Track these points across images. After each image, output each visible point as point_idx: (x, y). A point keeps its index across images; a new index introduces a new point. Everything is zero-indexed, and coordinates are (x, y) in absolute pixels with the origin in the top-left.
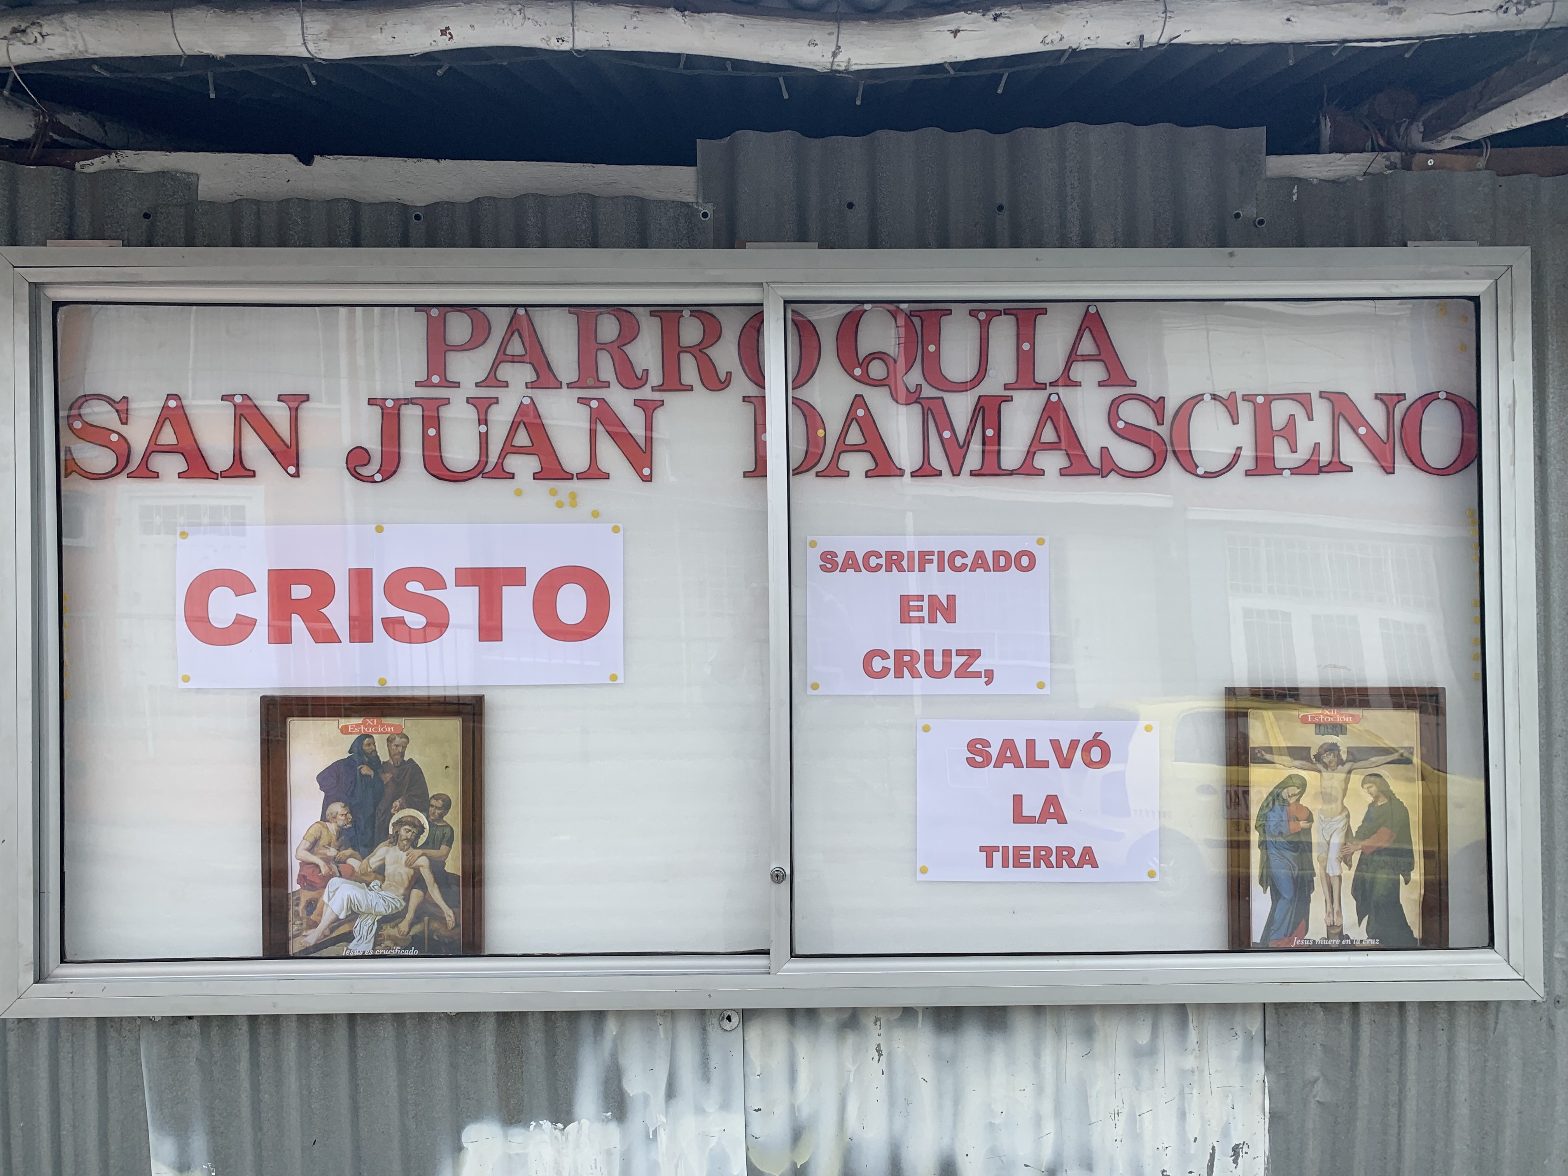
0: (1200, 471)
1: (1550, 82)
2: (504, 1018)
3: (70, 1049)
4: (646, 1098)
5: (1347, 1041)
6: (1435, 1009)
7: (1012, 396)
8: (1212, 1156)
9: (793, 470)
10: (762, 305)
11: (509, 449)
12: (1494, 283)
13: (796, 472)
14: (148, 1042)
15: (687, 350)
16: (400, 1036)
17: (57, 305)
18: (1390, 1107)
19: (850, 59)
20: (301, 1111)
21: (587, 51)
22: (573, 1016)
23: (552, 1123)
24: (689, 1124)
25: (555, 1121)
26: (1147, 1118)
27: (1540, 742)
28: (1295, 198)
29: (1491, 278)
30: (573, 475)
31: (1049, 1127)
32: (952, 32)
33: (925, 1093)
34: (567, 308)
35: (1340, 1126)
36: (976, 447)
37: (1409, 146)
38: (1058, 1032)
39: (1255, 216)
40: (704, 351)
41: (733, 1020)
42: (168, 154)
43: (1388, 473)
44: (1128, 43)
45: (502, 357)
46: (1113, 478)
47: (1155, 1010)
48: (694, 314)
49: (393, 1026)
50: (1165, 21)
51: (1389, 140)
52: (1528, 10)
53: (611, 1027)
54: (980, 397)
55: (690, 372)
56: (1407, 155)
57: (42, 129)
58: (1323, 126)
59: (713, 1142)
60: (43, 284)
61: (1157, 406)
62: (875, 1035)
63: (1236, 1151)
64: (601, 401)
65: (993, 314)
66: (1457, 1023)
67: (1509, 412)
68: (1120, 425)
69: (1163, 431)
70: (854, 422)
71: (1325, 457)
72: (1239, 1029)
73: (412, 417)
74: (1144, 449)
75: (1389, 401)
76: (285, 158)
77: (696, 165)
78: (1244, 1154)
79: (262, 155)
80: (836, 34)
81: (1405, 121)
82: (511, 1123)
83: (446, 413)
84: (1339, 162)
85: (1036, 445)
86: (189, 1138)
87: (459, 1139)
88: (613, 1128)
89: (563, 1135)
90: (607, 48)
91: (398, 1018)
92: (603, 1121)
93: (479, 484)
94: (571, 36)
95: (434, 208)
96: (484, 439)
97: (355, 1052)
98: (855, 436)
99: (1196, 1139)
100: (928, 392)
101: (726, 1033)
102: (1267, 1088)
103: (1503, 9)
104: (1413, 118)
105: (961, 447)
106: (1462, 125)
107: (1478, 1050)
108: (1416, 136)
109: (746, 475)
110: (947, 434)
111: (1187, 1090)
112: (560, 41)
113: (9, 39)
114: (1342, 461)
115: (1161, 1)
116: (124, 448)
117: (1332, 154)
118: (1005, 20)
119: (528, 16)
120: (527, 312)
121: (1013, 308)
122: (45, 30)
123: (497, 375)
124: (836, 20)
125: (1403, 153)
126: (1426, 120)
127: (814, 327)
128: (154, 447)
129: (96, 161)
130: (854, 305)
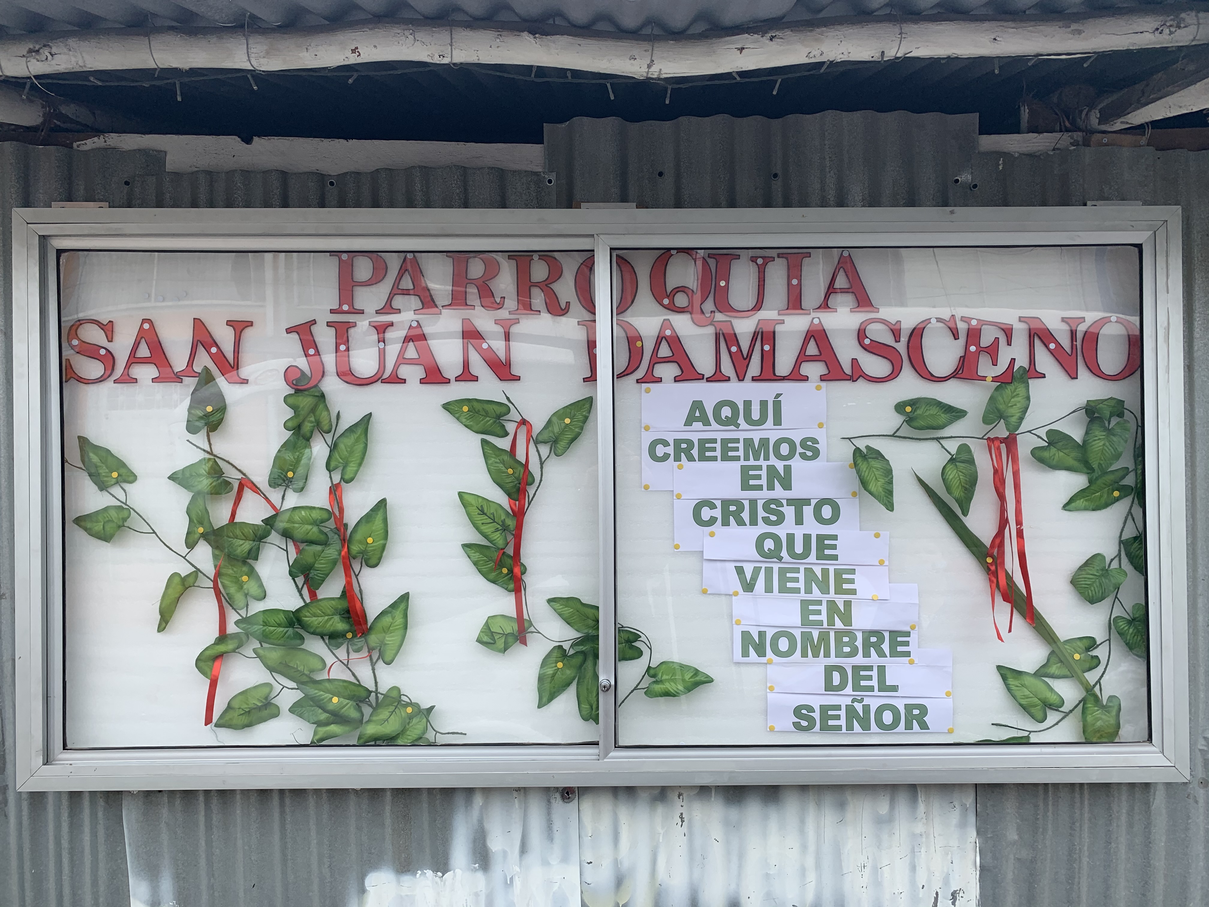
0: (932, 377)
1: (1195, 84)
2: (397, 793)
3: (70, 815)
4: (505, 853)
7: (784, 320)
8: (936, 899)
9: (617, 375)
10: (593, 251)
11: (401, 360)
12: (1154, 234)
13: (619, 376)
14: (128, 809)
15: (536, 285)
16: (318, 805)
17: (60, 252)
19: (661, 70)
20: (244, 861)
21: (461, 63)
22: (449, 793)
23: (433, 872)
24: (537, 873)
25: (435, 871)
26: (886, 870)
27: (1188, 584)
28: (1001, 167)
29: (1151, 230)
30: (450, 379)
31: (811, 877)
32: (738, 49)
33: (716, 851)
34: (445, 254)
36: (756, 358)
37: (1089, 127)
38: (819, 805)
39: (970, 181)
40: (549, 286)
42: (143, 136)
43: (1073, 378)
44: (872, 57)
45: (396, 291)
46: (861, 381)
47: (892, 788)
48: (541, 257)
49: (313, 797)
50: (901, 41)
51: (1073, 123)
52: (1178, 31)
53: (478, 800)
54: (759, 320)
55: (538, 299)
56: (1086, 134)
57: (48, 118)
58: (1022, 111)
59: (556, 888)
60: (49, 236)
61: (895, 328)
62: (679, 806)
63: (954, 896)
65: (768, 260)
67: (1165, 332)
68: (867, 342)
69: (900, 347)
70: (664, 341)
72: (956, 803)
74: (885, 360)
75: (1071, 322)
76: (232, 139)
77: (543, 144)
78: (960, 898)
79: (214, 136)
80: (650, 51)
81: (1085, 109)
82: (402, 872)
83: (354, 333)
84: (1034, 140)
85: (802, 357)
86: (159, 882)
87: (363, 883)
88: (480, 875)
89: (442, 881)
90: (477, 62)
91: (317, 793)
92: (472, 870)
93: (379, 387)
94: (450, 53)
95: (344, 177)
96: (382, 355)
97: (284, 817)
98: (665, 351)
99: (923, 886)
100: (720, 316)
101: (567, 805)
102: (978, 848)
103: (1159, 31)
104: (1092, 107)
105: (745, 359)
106: (1129, 113)
107: (1140, 819)
108: (1094, 120)
109: (584, 380)
110: (734, 349)
111: (917, 849)
112: (441, 57)
113: (27, 57)
114: (1037, 369)
115: (898, 25)
116: (109, 360)
117: (1029, 134)
118: (779, 40)
119: (417, 39)
120: (414, 256)
121: (785, 253)
122: (54, 50)
123: (392, 304)
124: (650, 40)
125: (1084, 133)
126: (1101, 108)
127: (632, 266)
128: (133, 359)
129: (89, 141)
130: (663, 251)
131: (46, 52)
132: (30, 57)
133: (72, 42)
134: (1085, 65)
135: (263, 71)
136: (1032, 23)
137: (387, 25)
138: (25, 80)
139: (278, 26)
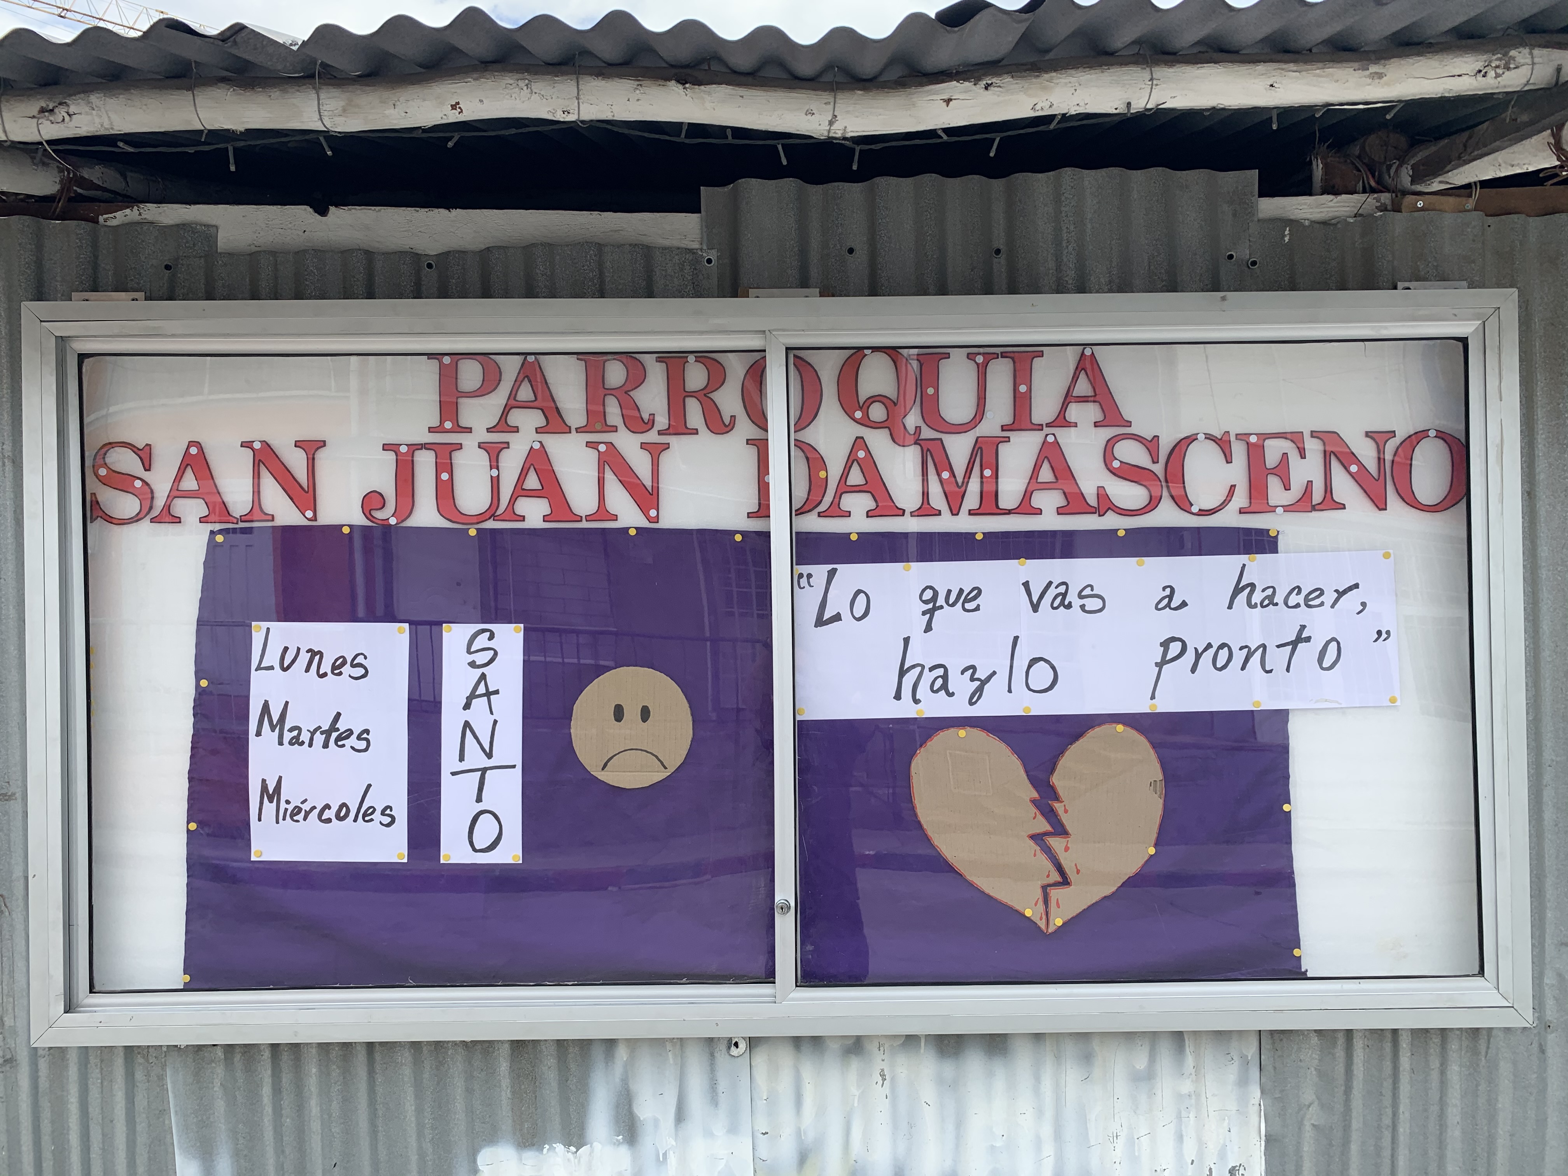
0: (1195, 509)
2: (518, 1046)
3: (99, 1076)
4: (656, 1121)
5: (1341, 1065)
6: (1428, 1035)
7: (1009, 437)
9: (796, 511)
10: (765, 351)
11: (520, 492)
12: (1482, 325)
13: (799, 512)
14: (173, 1068)
15: (692, 394)
16: (417, 1062)
17: (82, 357)
18: (1383, 1130)
19: (846, 127)
20: (322, 1134)
21: (592, 121)
22: (585, 1045)
23: (565, 1147)
24: (699, 1147)
25: (568, 1144)
26: (1145, 1140)
27: (1529, 773)
28: (1287, 239)
29: (1478, 320)
30: (581, 517)
31: (1049, 1149)
32: (944, 100)
33: (929, 1116)
34: (575, 356)
35: (1334, 1148)
36: (974, 486)
37: (1399, 186)
38: (1058, 1058)
39: (1248, 257)
40: (709, 395)
41: (740, 1045)
42: (188, 206)
43: (1380, 510)
44: (1116, 109)
45: (513, 403)
46: (1110, 515)
47: (1153, 1037)
48: (699, 360)
49: (410, 1052)
50: (1152, 88)
51: (1380, 181)
52: (1507, 73)
53: (622, 1054)
54: (978, 438)
55: (694, 414)
56: (1397, 196)
57: (66, 185)
58: (1314, 166)
59: (722, 1165)
60: (69, 337)
61: (1151, 445)
62: (879, 1061)
63: (1232, 1173)
64: (610, 445)
65: (990, 357)
66: (1449, 1047)
67: (1497, 451)
68: (1116, 464)
69: (1158, 469)
70: (855, 463)
71: (1317, 496)
72: (1234, 1054)
73: (425, 462)
74: (1140, 487)
75: (1378, 438)
76: (302, 210)
77: (699, 212)
79: (279, 207)
80: (832, 104)
81: (1395, 163)
82: (525, 1147)
83: (459, 458)
84: (1331, 204)
85: (1034, 484)
86: (214, 1161)
87: (474, 1161)
88: (624, 1151)
89: (576, 1157)
90: (611, 119)
91: (416, 1046)
92: (614, 1144)
94: (577, 109)
95: (445, 255)
96: (495, 483)
97: (374, 1078)
98: (856, 477)
99: (1193, 1161)
100: (927, 433)
101: (736, 1059)
102: (1262, 1112)
103: (1482, 73)
104: (1402, 161)
105: (960, 488)
106: (1449, 171)
107: (1469, 1074)
108: (1405, 178)
109: (750, 515)
110: (946, 475)
111: (1184, 1114)
112: (566, 113)
113: (39, 118)
114: (1335, 498)
115: (1148, 69)
116: (147, 494)
117: (1323, 196)
118: (996, 89)
119: (534, 91)
120: (536, 358)
121: (1008, 352)
122: (72, 109)
123: (508, 421)
124: (832, 90)
125: (1394, 195)
126: (1414, 164)
127: (816, 371)
128: (176, 493)
129: (119, 214)
130: (853, 351)
131: (61, 112)
132: (42, 118)
133: (94, 98)
134: (1388, 117)
135: (339, 133)
136: (1320, 65)
137: (497, 73)
138: (35, 147)
139: (359, 76)
